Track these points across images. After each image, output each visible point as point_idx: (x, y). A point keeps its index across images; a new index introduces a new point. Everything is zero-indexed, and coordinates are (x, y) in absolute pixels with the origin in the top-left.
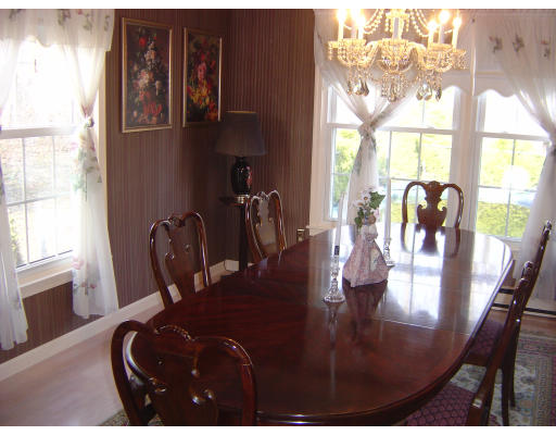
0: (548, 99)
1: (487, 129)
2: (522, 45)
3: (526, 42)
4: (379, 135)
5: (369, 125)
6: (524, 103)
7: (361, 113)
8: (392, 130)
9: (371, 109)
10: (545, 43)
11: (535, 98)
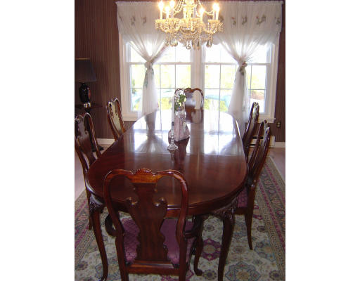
0: (236, 44)
1: (207, 61)
2: (223, 20)
3: (224, 18)
4: (155, 67)
5: (150, 62)
6: (225, 47)
7: (145, 56)
8: (160, 64)
9: (150, 54)
10: (233, 18)
11: (230, 44)
